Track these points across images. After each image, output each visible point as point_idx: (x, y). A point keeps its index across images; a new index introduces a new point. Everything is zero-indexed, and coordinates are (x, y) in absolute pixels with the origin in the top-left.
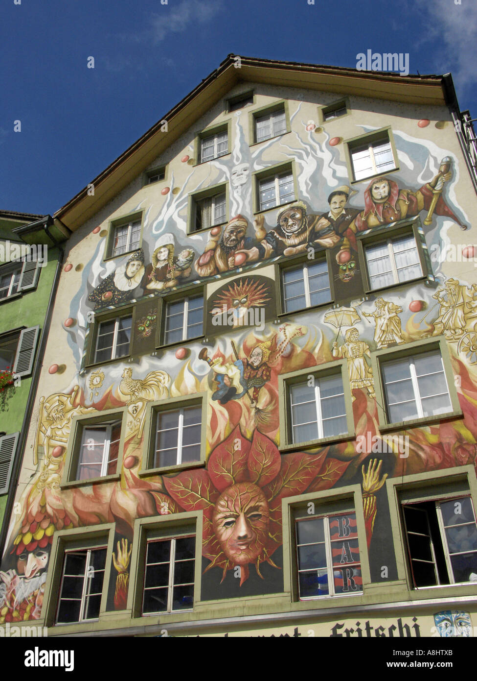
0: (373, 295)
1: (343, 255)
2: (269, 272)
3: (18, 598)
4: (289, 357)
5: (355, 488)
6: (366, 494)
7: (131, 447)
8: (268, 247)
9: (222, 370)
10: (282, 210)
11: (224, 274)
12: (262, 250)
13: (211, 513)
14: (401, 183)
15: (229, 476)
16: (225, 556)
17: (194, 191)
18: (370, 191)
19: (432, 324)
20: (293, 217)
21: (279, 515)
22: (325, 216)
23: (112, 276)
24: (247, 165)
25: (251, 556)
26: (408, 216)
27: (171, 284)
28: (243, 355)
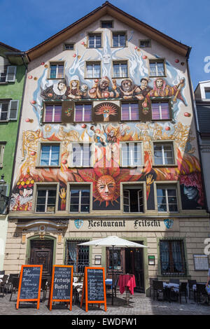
0: (154, 121)
1: (145, 104)
2: (117, 103)
3: (21, 203)
4: (124, 136)
5: (144, 182)
6: (147, 185)
7: (64, 157)
8: (117, 93)
9: (99, 135)
10: (123, 79)
11: (100, 99)
12: (115, 93)
13: (95, 183)
14: (167, 82)
15: (102, 172)
16: (101, 197)
17: (87, 60)
18: (156, 82)
19: (172, 135)
20: (127, 84)
21: (119, 187)
22: (139, 87)
23: (52, 87)
24: (109, 56)
25: (110, 198)
26: (168, 96)
27: (78, 97)
28: (107, 132)
